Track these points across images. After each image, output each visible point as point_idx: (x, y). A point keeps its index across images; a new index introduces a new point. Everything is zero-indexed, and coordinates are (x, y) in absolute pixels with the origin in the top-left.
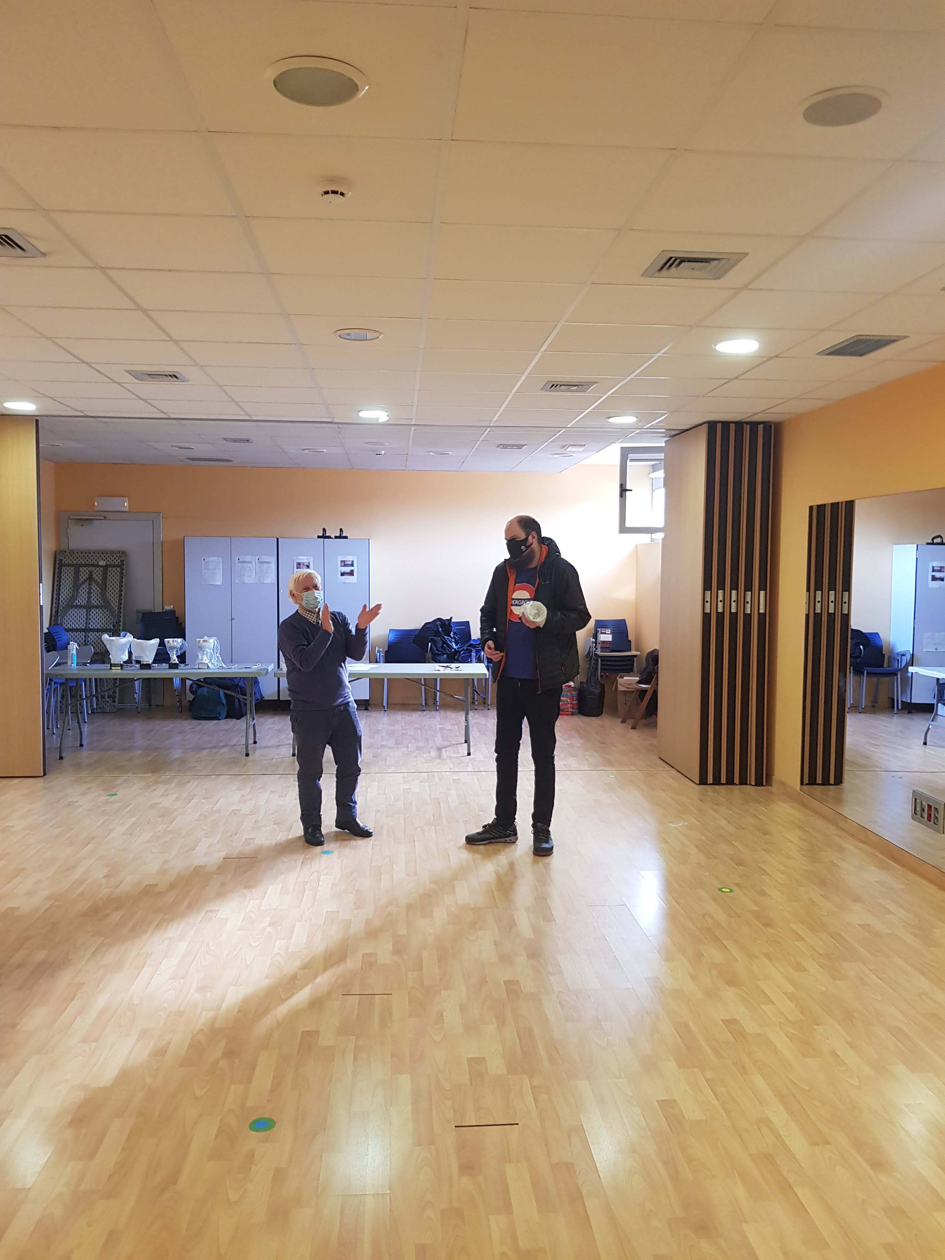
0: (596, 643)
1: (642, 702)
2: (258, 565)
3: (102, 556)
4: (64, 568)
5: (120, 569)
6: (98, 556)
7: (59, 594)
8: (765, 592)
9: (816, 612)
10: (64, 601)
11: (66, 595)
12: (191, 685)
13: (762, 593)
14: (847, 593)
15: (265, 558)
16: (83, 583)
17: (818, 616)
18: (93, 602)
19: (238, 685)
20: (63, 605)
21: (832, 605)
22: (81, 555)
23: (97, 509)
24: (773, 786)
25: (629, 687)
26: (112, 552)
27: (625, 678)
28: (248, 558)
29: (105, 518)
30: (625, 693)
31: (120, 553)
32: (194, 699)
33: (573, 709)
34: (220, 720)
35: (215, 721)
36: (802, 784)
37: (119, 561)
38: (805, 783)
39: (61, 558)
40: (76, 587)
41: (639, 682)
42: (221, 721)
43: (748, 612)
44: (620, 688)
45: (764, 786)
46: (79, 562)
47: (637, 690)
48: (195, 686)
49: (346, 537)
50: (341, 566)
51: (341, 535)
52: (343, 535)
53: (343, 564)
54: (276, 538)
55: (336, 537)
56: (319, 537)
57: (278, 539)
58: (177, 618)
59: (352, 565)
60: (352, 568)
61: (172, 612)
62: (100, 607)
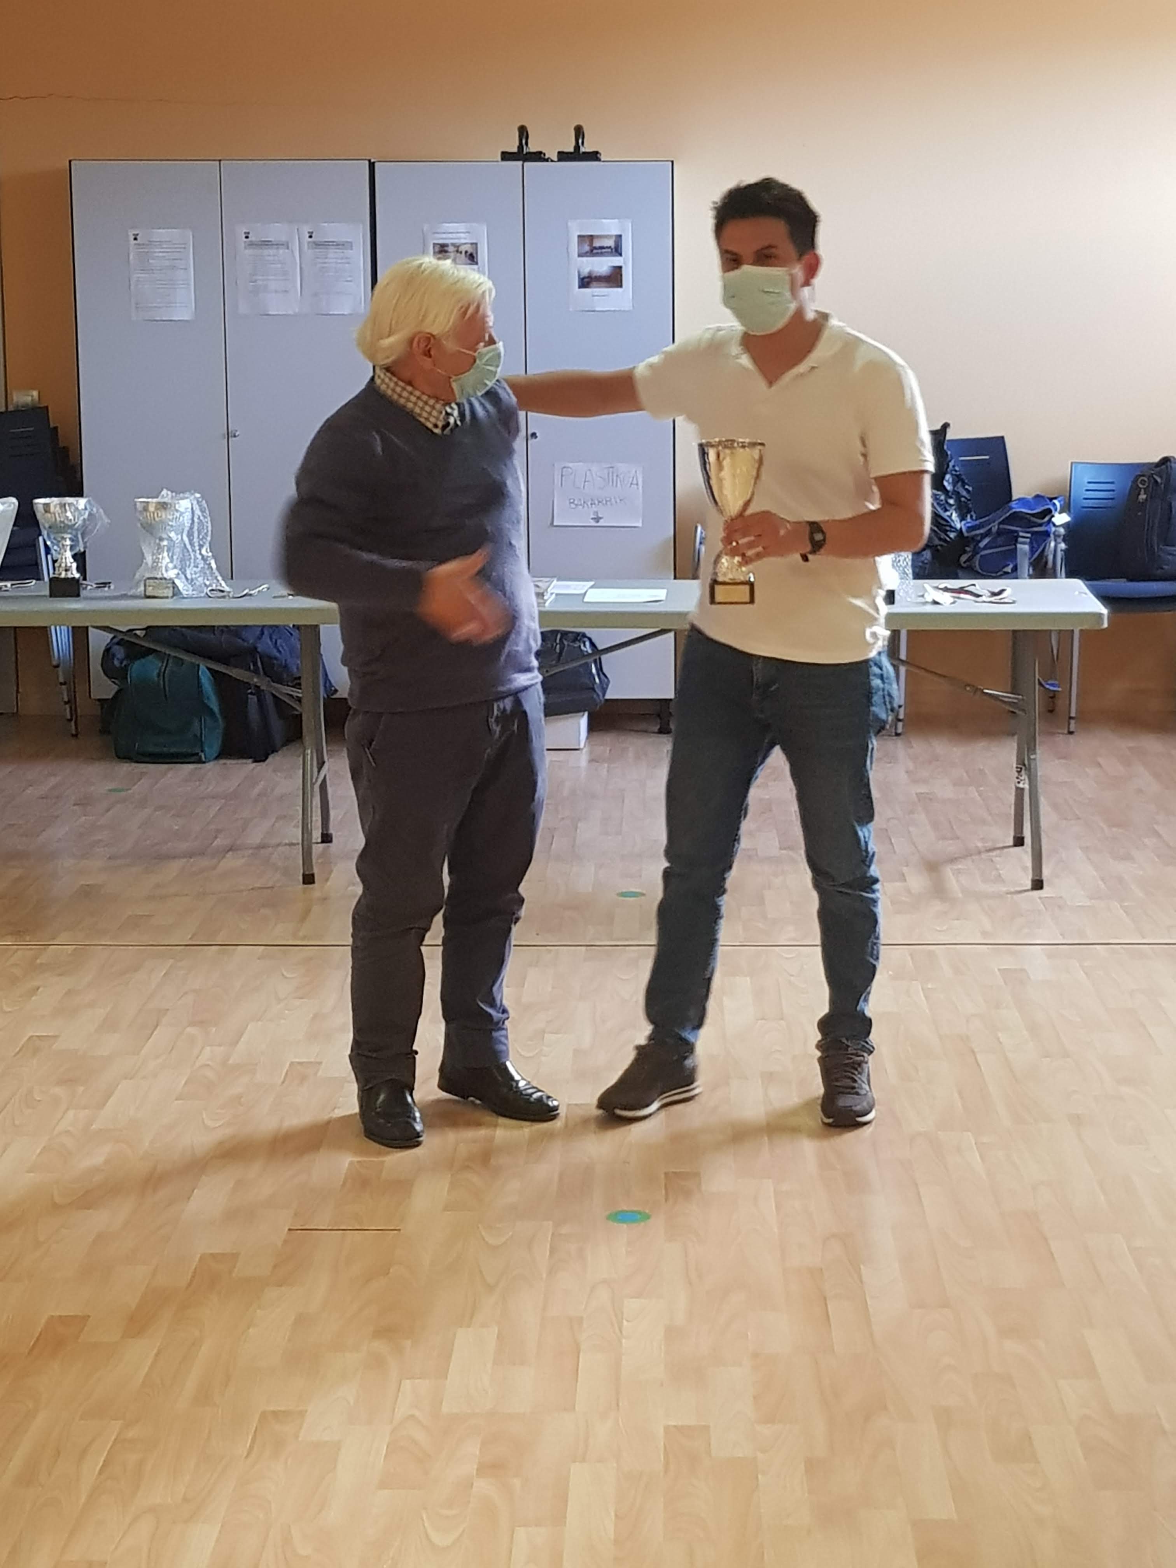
2: (309, 253)
12: (107, 650)
15: (333, 231)
19: (256, 648)
28: (276, 231)
32: (117, 693)
34: (200, 762)
35: (188, 768)
42: (208, 766)
48: (120, 652)
49: (594, 156)
50: (580, 255)
51: (577, 147)
52: (586, 148)
53: (587, 248)
54: (367, 162)
55: (563, 156)
56: (506, 156)
57: (372, 166)
58: (56, 428)
59: (617, 250)
60: (616, 261)
61: (38, 413)
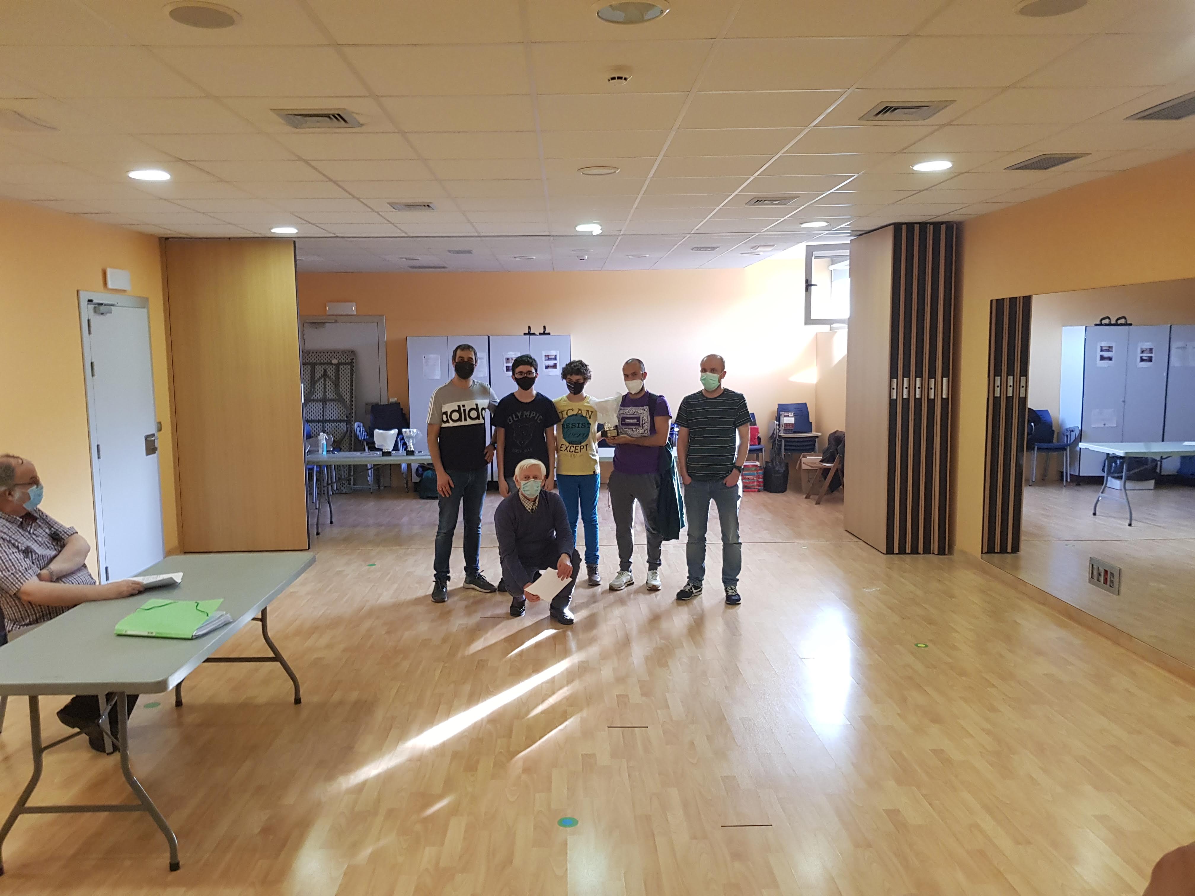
0: (779, 425)
1: (825, 479)
3: (335, 355)
5: (351, 367)
6: (331, 355)
8: (947, 378)
9: (996, 396)
12: (417, 469)
13: (945, 379)
14: (1025, 377)
16: (319, 379)
17: (996, 401)
18: (328, 396)
21: (1010, 390)
22: (316, 354)
23: (328, 313)
24: (955, 554)
25: (813, 466)
26: (344, 352)
27: (808, 457)
29: (336, 321)
30: (808, 471)
31: (350, 352)
32: (420, 481)
33: (759, 486)
36: (982, 553)
37: (349, 359)
38: (984, 552)
40: (313, 382)
41: (822, 461)
43: (932, 397)
44: (804, 467)
45: (946, 555)
46: (315, 361)
47: (820, 469)
48: (420, 469)
49: (549, 334)
50: (545, 360)
51: (544, 332)
52: (547, 332)
53: (547, 358)
54: (487, 337)
55: (540, 334)
56: (525, 334)
57: (489, 337)
58: (402, 409)
59: (555, 359)
60: (555, 362)
61: (397, 404)
62: (335, 400)
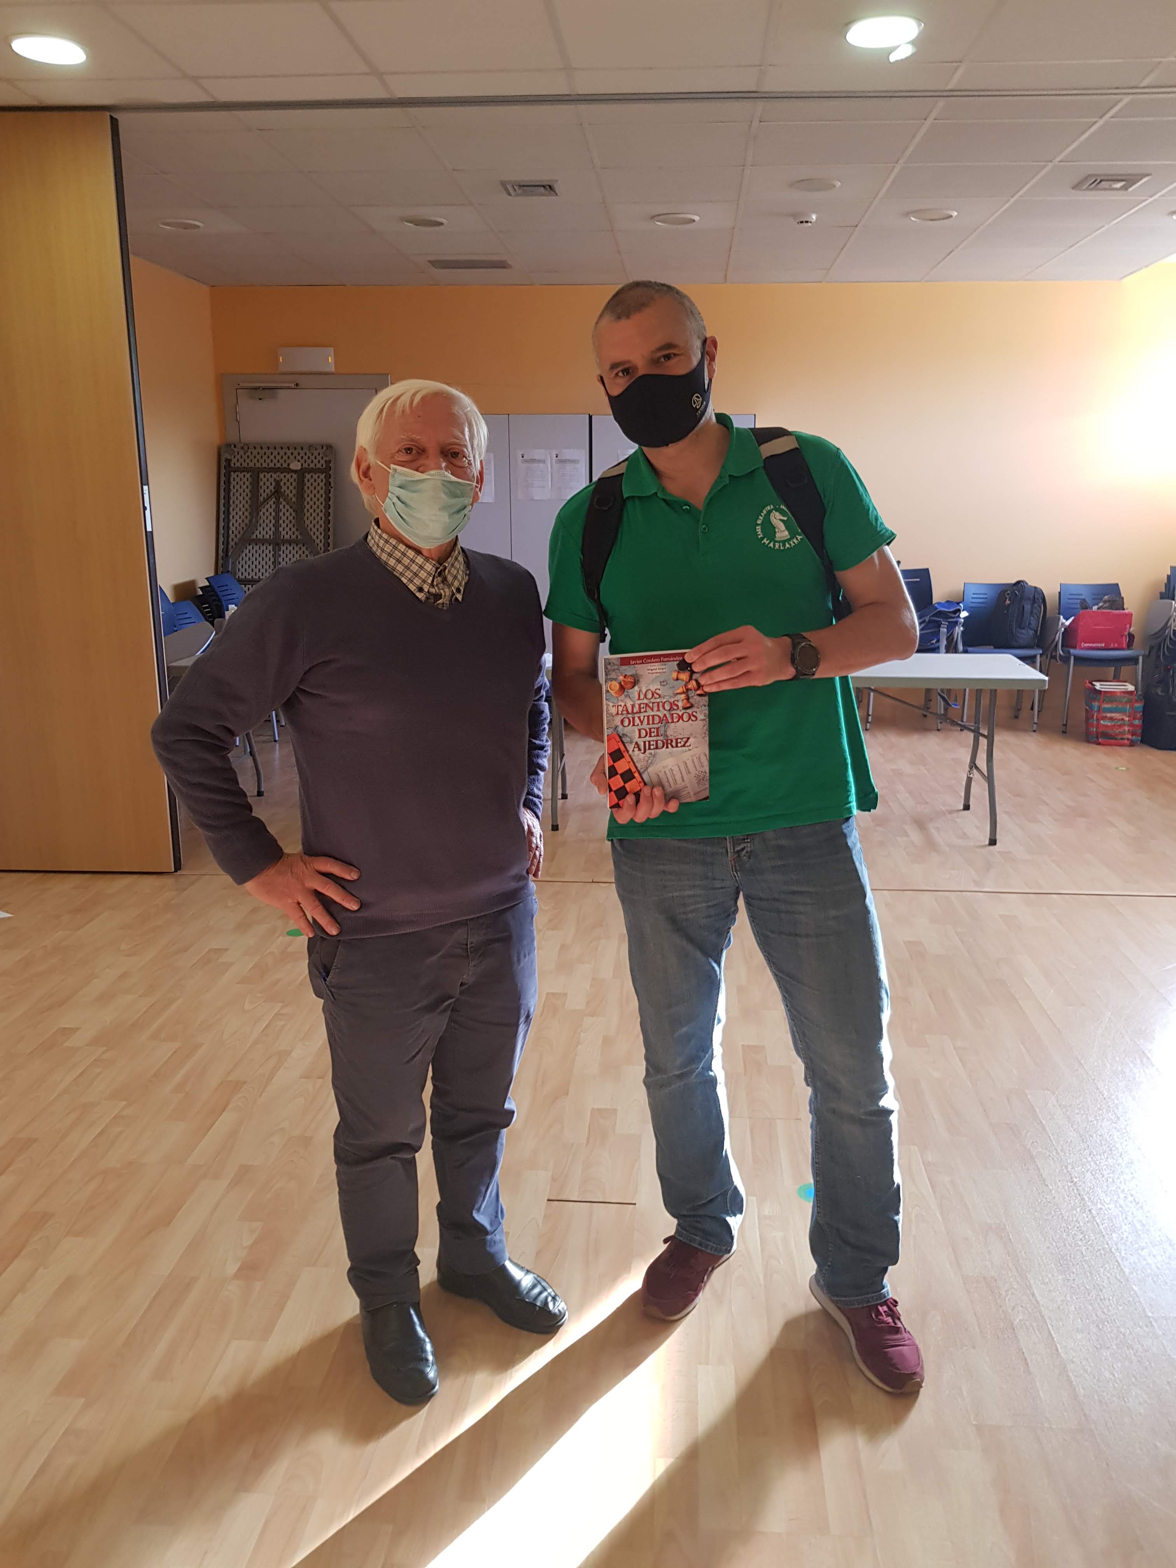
2: (556, 466)
3: (296, 453)
4: (233, 475)
5: (325, 477)
6: (289, 452)
7: (227, 520)
10: (236, 532)
11: (240, 521)
15: (569, 454)
16: (265, 500)
18: (283, 533)
20: (236, 540)
22: (259, 450)
23: (282, 369)
26: (310, 447)
28: (538, 454)
29: (297, 385)
31: (325, 448)
33: (1132, 735)
37: (323, 462)
39: (229, 457)
40: (255, 506)
46: (258, 465)
54: (588, 416)
62: (296, 542)
